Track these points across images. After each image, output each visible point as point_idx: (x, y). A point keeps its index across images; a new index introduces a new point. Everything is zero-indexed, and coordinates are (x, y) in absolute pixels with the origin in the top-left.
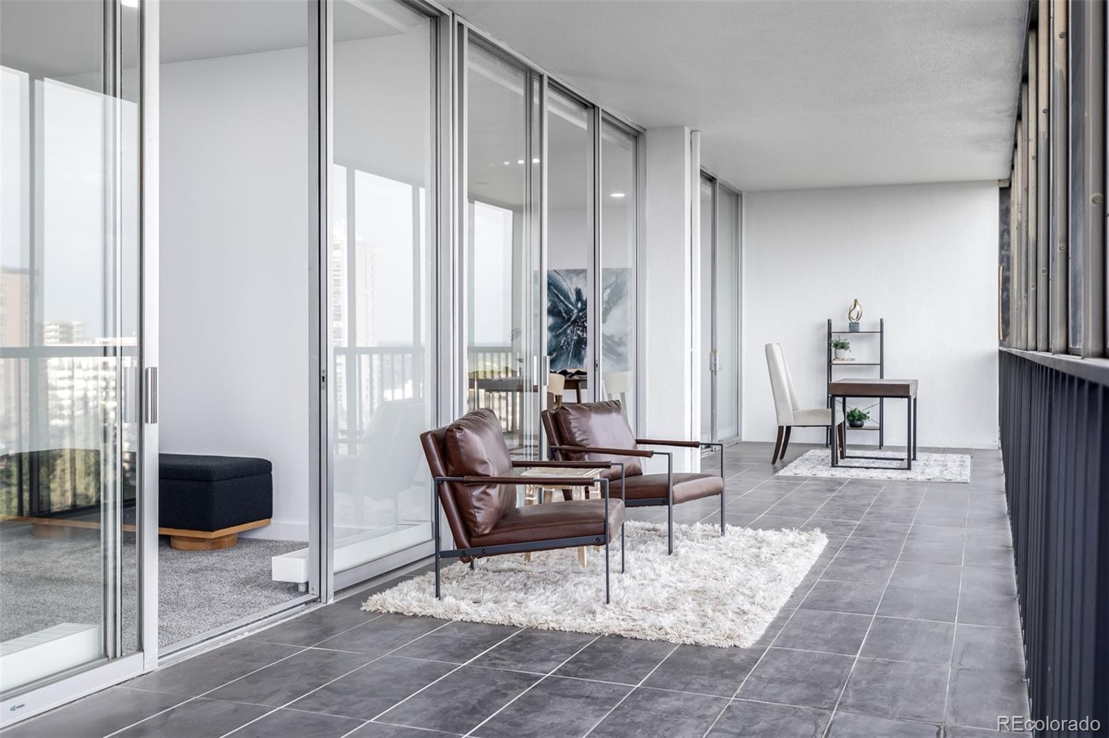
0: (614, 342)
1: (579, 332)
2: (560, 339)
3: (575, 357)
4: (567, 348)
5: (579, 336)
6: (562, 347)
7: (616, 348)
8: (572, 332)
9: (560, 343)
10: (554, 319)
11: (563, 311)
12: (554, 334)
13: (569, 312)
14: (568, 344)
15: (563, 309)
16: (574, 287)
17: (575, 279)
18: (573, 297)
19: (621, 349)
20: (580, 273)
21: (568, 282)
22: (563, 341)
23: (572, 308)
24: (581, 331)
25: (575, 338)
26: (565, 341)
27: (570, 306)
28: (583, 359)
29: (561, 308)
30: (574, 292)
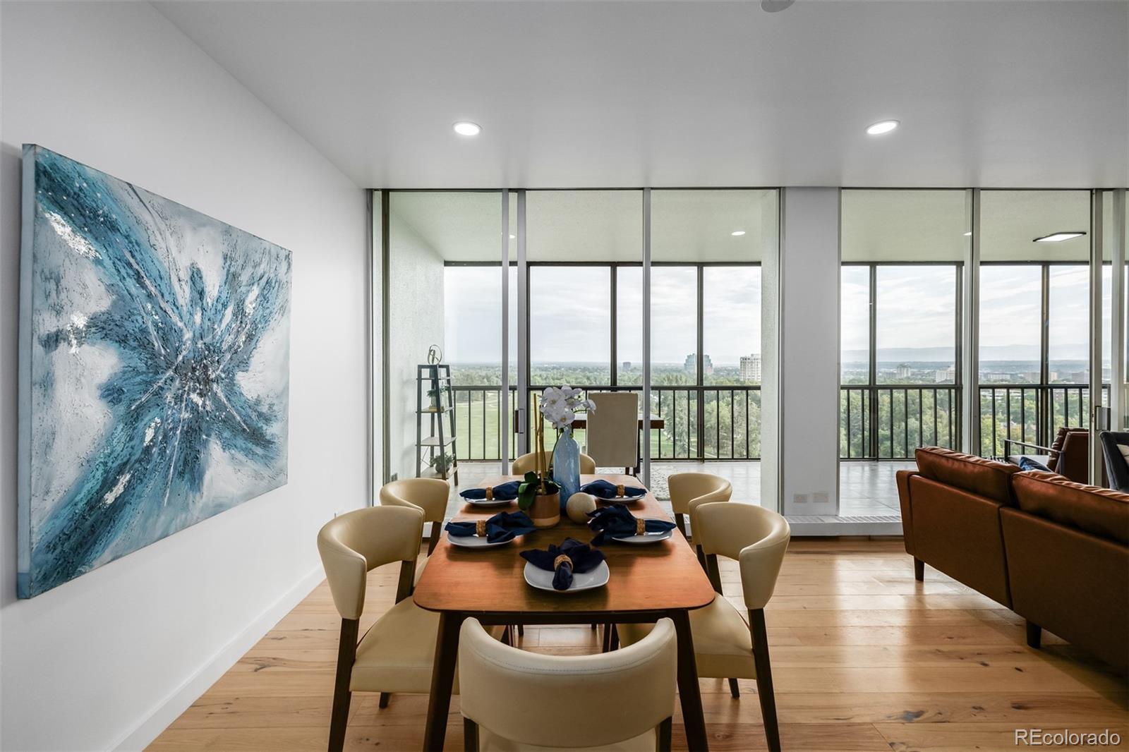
0: (260, 415)
1: (195, 397)
2: (141, 425)
3: (181, 474)
4: (162, 452)
5: (194, 408)
6: (147, 450)
7: (265, 427)
8: (178, 399)
9: (143, 440)
10: (122, 357)
11: (152, 329)
12: (121, 409)
13: (168, 332)
14: (165, 436)
15: (155, 324)
16: (188, 264)
17: (189, 237)
18: (184, 294)
19: (271, 430)
20: (204, 225)
21: (172, 242)
22: (150, 434)
23: (180, 324)
24: (201, 395)
25: (186, 415)
26: (157, 430)
27: (175, 318)
28: (201, 478)
29: (150, 320)
30: (185, 275)
